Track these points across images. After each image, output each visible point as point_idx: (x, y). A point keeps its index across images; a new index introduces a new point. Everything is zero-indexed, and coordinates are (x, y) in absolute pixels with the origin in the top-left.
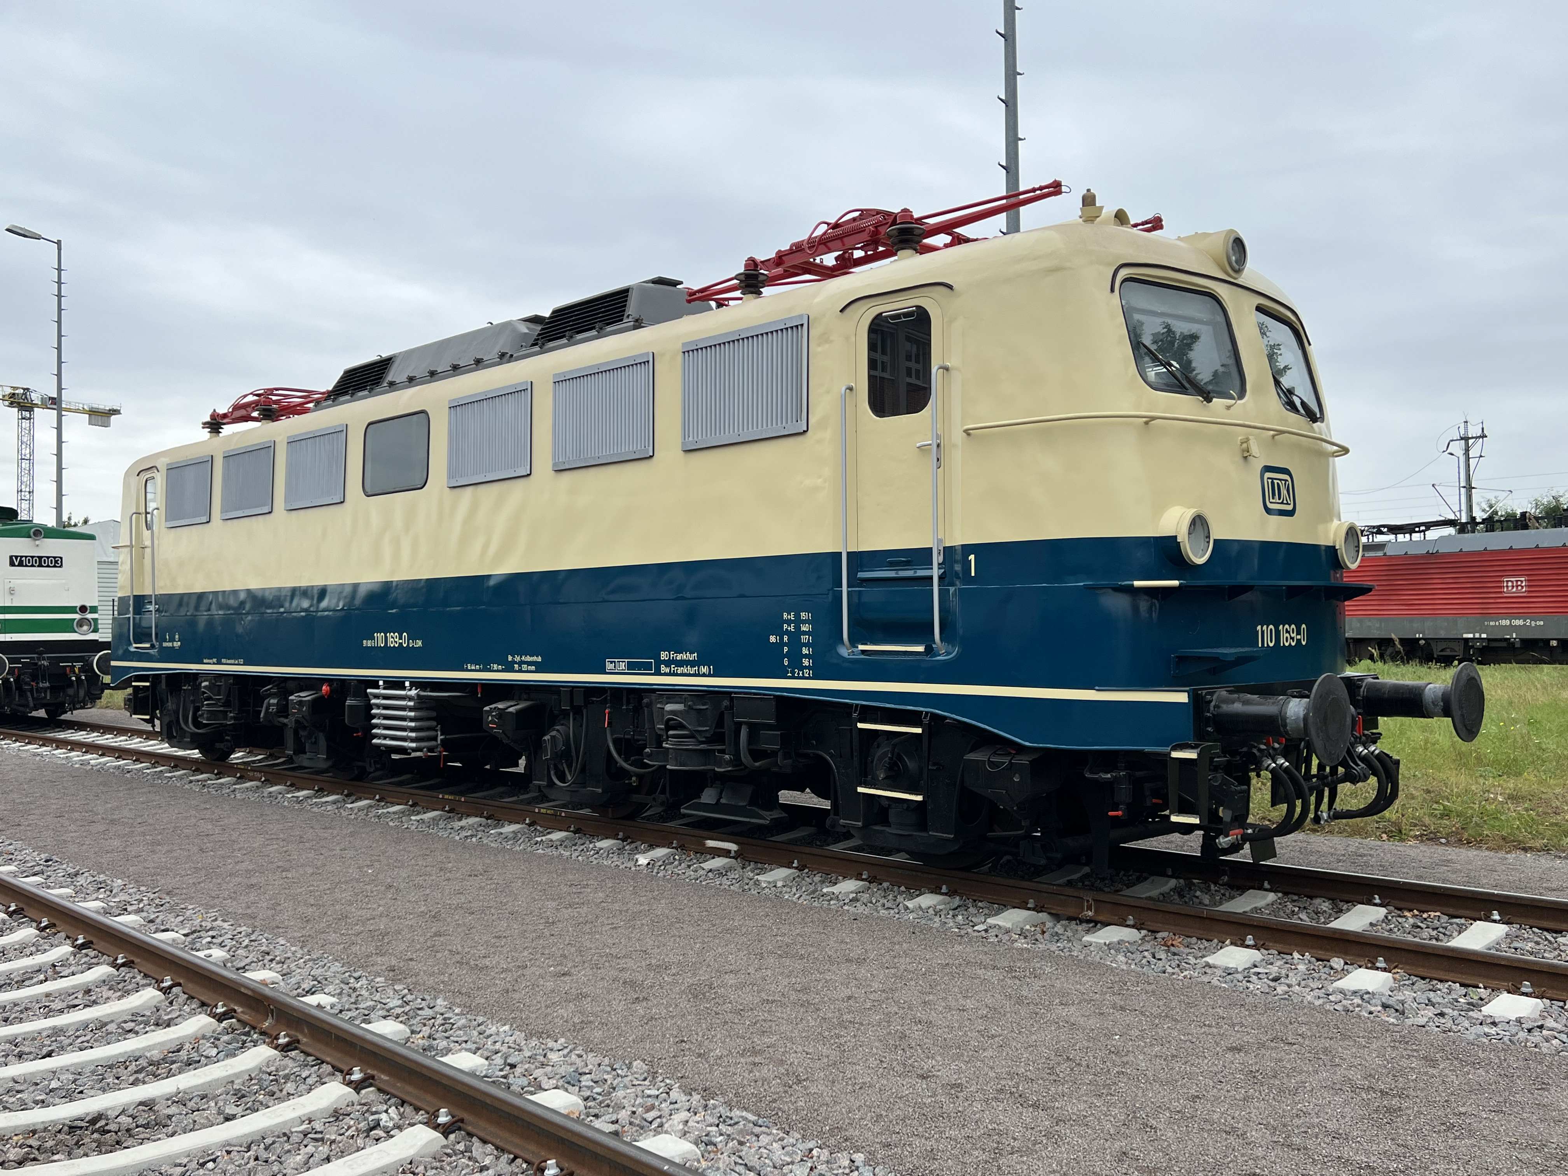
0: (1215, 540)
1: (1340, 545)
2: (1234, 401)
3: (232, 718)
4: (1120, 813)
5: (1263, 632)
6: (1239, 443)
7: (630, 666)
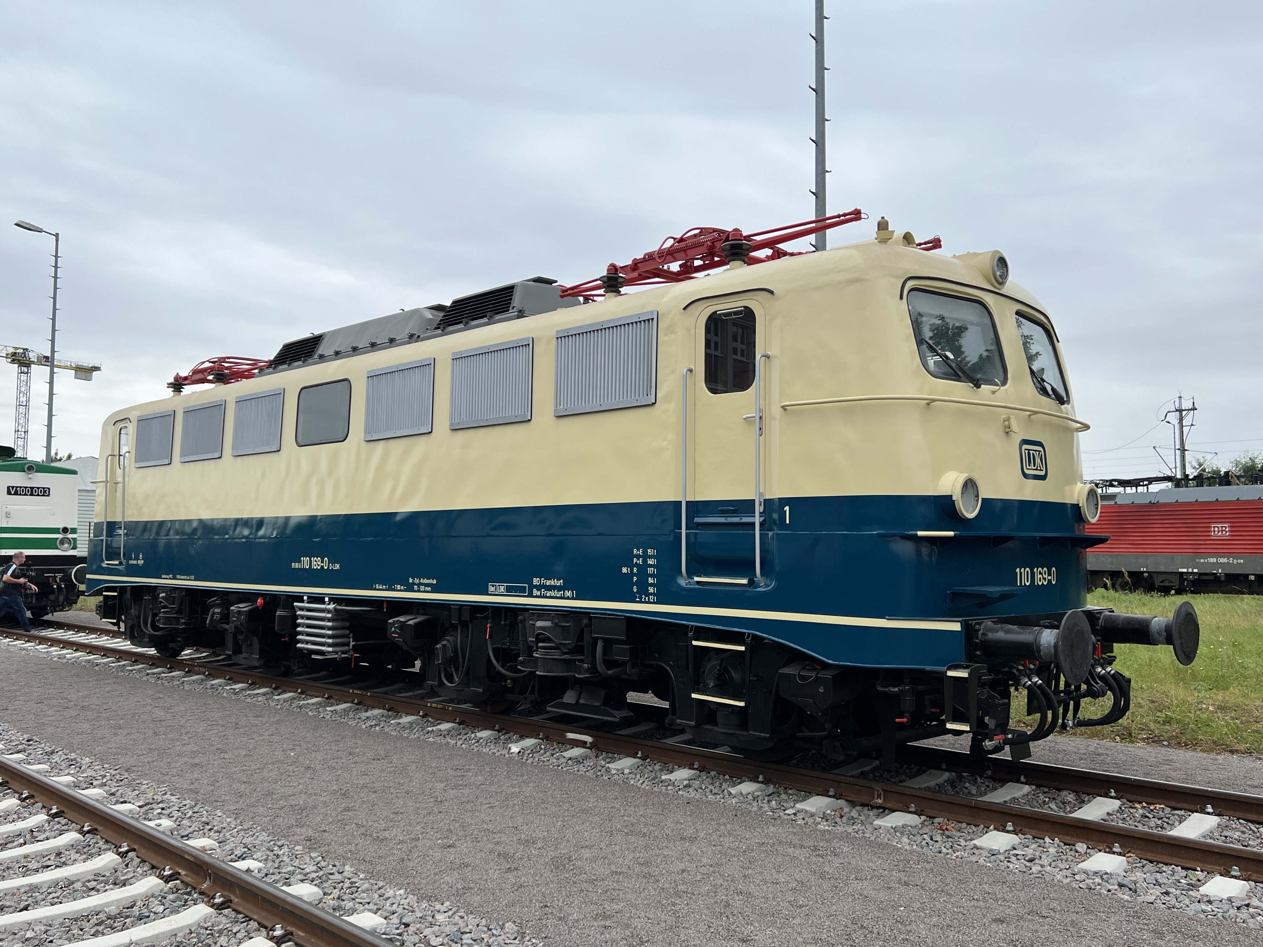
0: (983, 499)
1: (1083, 504)
2: (998, 388)
3: (183, 623)
4: (905, 720)
5: (1021, 573)
6: (1002, 421)
7: (509, 589)
